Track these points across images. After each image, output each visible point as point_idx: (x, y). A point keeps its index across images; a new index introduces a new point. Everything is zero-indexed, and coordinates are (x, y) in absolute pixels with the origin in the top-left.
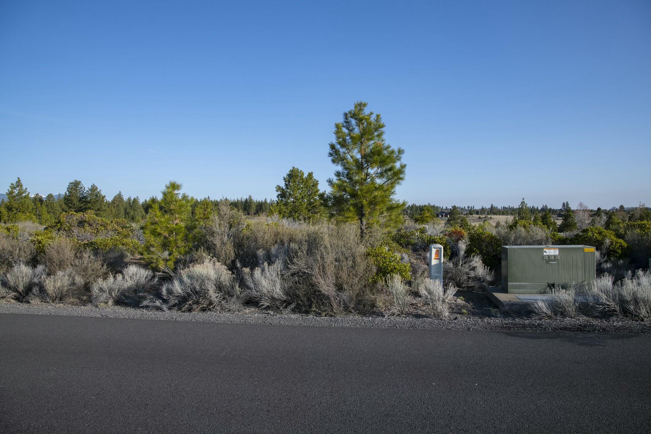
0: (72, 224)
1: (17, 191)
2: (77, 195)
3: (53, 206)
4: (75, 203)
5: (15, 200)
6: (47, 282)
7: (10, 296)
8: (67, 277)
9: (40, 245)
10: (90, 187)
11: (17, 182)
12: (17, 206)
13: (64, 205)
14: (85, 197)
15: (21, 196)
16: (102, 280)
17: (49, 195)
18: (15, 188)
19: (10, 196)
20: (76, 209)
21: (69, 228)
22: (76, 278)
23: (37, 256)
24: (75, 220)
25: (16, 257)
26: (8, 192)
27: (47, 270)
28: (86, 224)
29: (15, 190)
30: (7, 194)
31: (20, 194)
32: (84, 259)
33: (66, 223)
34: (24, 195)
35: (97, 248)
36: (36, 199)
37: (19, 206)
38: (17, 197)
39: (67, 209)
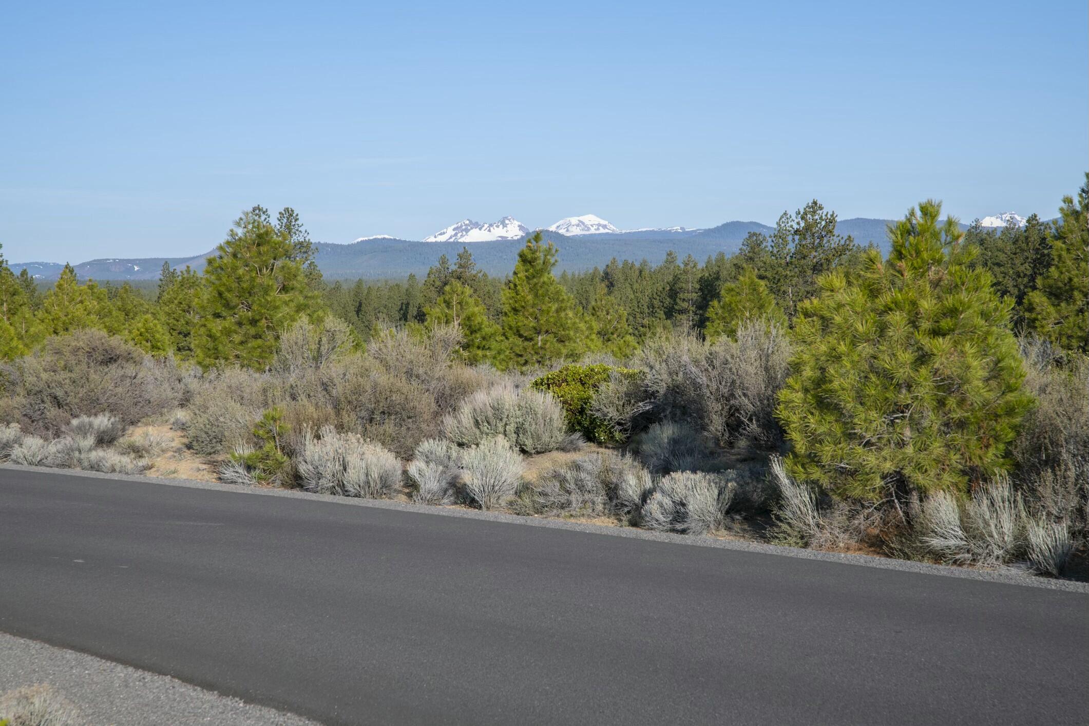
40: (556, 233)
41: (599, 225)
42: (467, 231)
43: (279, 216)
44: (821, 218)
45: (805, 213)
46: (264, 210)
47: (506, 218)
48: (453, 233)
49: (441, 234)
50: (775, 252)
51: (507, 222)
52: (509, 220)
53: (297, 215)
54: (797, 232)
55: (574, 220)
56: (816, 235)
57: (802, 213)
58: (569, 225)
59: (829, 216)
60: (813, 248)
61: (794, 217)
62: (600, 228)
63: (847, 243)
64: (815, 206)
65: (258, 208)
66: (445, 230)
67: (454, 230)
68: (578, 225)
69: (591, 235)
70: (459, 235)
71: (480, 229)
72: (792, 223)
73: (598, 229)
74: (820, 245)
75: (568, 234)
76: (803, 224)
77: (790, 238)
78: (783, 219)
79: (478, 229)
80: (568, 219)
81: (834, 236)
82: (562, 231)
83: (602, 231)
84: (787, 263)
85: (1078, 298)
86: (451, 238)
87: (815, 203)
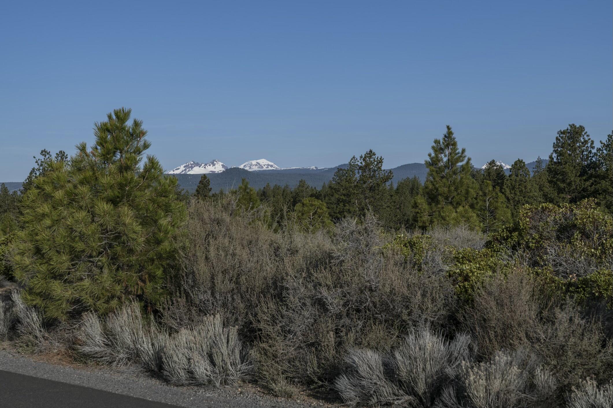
0: (545, 233)
1: (445, 156)
2: (575, 161)
3: (525, 187)
4: (572, 179)
5: (443, 177)
6: (472, 378)
7: (400, 402)
8: (515, 369)
9: (466, 283)
10: (605, 140)
11: (445, 136)
12: (446, 189)
13: (547, 184)
14: (594, 166)
15: (454, 168)
16: (595, 383)
17: (516, 163)
18: (442, 150)
19: (433, 168)
20: (573, 195)
21: (538, 242)
22: (538, 371)
23: (457, 311)
24: (551, 223)
25: (416, 311)
26: (428, 159)
27: (476, 349)
28: (577, 234)
29: (443, 155)
30: (428, 164)
31: (452, 162)
32: (557, 324)
33: (531, 231)
34: (460, 164)
35: (598, 297)
36: (489, 173)
37: (449, 191)
38: (447, 171)
39: (554, 194)
40: (243, 169)
41: (268, 165)
42: (192, 168)
43: (56, 155)
44: (374, 160)
45: (365, 157)
46: (48, 152)
47: (215, 160)
48: (184, 169)
49: (177, 169)
50: (348, 179)
51: (215, 163)
52: (217, 162)
53: (67, 155)
54: (360, 168)
55: (254, 162)
56: (371, 170)
57: (363, 157)
58: (251, 165)
59: (379, 159)
60: (369, 177)
61: (359, 159)
62: (269, 167)
63: (389, 174)
64: (371, 154)
65: (45, 151)
66: (179, 167)
67: (184, 167)
68: (256, 165)
69: (264, 170)
70: (187, 170)
71: (200, 167)
72: (358, 163)
73: (268, 167)
74: (374, 176)
75: (250, 170)
76: (364, 164)
77: (356, 171)
78: (353, 161)
79: (198, 167)
80: (251, 161)
81: (381, 170)
82: (247, 168)
83: (270, 168)
84: (355, 186)
85: (441, 200)
86: (182, 171)
87: (371, 151)
